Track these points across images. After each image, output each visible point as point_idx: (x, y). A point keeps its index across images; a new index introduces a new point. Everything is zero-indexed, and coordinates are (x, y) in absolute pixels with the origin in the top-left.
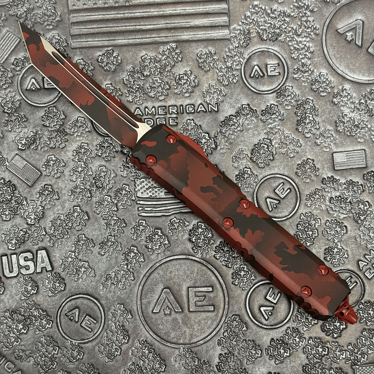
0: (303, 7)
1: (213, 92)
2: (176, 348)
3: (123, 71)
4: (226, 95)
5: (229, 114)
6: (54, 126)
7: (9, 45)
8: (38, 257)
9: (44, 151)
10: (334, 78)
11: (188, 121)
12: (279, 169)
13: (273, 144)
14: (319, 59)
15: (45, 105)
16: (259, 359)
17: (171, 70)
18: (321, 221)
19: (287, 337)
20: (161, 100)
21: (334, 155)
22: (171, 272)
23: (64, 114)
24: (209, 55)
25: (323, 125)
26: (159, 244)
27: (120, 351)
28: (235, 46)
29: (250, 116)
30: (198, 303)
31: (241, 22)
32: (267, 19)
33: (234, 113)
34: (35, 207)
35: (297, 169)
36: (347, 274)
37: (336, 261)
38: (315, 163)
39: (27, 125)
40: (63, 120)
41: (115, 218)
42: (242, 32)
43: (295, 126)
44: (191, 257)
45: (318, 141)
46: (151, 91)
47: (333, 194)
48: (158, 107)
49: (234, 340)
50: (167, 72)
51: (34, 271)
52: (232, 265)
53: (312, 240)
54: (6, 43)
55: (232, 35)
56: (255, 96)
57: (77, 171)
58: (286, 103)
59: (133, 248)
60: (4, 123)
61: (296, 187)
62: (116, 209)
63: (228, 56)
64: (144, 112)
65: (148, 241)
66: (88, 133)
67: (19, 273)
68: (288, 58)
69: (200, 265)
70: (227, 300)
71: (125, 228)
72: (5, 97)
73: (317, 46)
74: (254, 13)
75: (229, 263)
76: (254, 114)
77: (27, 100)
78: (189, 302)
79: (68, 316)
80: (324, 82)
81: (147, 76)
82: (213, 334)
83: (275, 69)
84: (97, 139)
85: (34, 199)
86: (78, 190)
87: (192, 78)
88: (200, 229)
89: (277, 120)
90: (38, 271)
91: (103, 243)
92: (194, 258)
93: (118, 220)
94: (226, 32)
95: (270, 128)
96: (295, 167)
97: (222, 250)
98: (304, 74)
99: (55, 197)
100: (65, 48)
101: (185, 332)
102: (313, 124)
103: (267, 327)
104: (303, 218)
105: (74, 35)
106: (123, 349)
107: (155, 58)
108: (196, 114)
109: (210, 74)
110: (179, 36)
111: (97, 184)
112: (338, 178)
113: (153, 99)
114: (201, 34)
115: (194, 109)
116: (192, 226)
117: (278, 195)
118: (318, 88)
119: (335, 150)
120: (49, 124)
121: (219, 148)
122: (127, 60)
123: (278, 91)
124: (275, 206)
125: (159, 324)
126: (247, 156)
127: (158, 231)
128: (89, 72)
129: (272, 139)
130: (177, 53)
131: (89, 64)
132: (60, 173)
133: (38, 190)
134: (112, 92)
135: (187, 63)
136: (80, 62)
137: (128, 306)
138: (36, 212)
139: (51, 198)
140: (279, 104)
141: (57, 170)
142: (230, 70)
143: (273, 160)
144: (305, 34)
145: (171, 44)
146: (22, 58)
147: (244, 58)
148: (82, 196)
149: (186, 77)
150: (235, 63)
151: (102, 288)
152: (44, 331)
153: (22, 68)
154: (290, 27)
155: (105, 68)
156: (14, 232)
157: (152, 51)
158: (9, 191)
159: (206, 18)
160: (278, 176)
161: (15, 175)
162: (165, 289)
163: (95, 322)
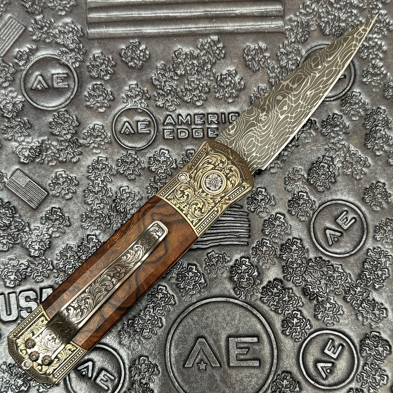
3: (152, 68)
6: (65, 134)
7: (11, 34)
9: (52, 166)
12: (342, 194)
13: (335, 163)
15: (54, 109)
17: (211, 68)
18: (392, 259)
20: (198, 106)
22: (207, 317)
23: (77, 120)
24: (258, 52)
26: (193, 283)
28: (291, 41)
29: (307, 127)
30: (240, 356)
31: (299, 11)
32: (330, 10)
34: (40, 234)
35: (364, 194)
38: (387, 187)
39: (31, 133)
40: (76, 128)
42: (299, 25)
43: (363, 141)
44: (232, 300)
45: (390, 161)
46: (186, 94)
48: (195, 115)
50: (206, 71)
52: (282, 310)
53: (382, 282)
54: (9, 32)
55: (287, 27)
57: (93, 191)
58: (352, 112)
59: (162, 287)
60: (3, 130)
61: (362, 216)
63: (282, 53)
64: (176, 121)
65: (180, 280)
66: (107, 146)
67: (18, 317)
68: (355, 58)
69: (242, 310)
72: (5, 98)
73: (391, 44)
74: (314, 2)
75: (278, 307)
76: (312, 126)
77: (32, 102)
78: (229, 355)
81: (181, 76)
84: (118, 152)
85: (39, 225)
86: (95, 215)
87: (237, 79)
88: (244, 266)
89: (341, 133)
92: (236, 301)
94: (280, 23)
95: (333, 143)
96: (362, 191)
97: (270, 292)
98: (375, 77)
99: (64, 223)
100: (80, 38)
102: (384, 140)
103: (325, 388)
104: (371, 255)
105: (91, 23)
107: (191, 54)
109: (260, 74)
110: (221, 27)
111: (118, 208)
113: (188, 105)
114: (249, 26)
116: (233, 261)
117: (340, 226)
118: (391, 95)
120: (59, 132)
122: (157, 55)
123: (343, 98)
124: (336, 239)
125: (192, 382)
126: (302, 177)
127: (192, 267)
128: (109, 69)
129: (334, 156)
130: (219, 48)
131: (109, 59)
132: (71, 193)
133: (44, 213)
134: (138, 95)
135: (231, 60)
136: (98, 57)
137: (155, 359)
138: (42, 241)
139: (59, 224)
140: (344, 113)
141: (68, 189)
142: (284, 70)
143: (336, 182)
144: (376, 30)
145: (212, 37)
146: (28, 51)
147: (302, 57)
148: (99, 222)
149: (230, 78)
150: (290, 62)
151: (122, 337)
152: (49, 389)
153: (27, 62)
154: (358, 21)
155: (130, 64)
156: (13, 266)
157: (187, 44)
158: (8, 215)
159: (256, 6)
160: (340, 202)
161: (16, 194)
162: (199, 339)
163: (113, 378)
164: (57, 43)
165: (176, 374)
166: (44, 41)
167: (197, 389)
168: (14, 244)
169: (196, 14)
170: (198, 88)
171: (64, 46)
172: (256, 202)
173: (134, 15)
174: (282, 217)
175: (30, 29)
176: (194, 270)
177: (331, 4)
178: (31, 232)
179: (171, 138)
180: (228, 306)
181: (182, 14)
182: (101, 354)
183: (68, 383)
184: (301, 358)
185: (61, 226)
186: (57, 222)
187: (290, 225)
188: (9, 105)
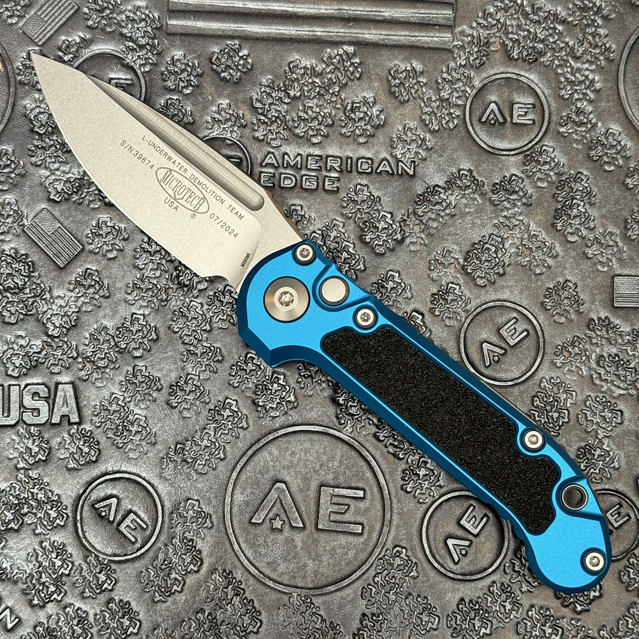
0: (592, 8)
1: (409, 141)
2: (284, 593)
3: (254, 84)
4: (431, 148)
5: (433, 183)
7: (57, 14)
8: (58, 396)
9: (94, 209)
10: (632, 140)
11: (359, 187)
12: (512, 292)
13: (507, 246)
14: (608, 104)
16: (432, 632)
17: (339, 92)
18: (576, 396)
19: (490, 599)
20: (314, 144)
21: (616, 279)
22: (293, 454)
24: (411, 74)
25: (602, 222)
26: (278, 401)
27: (181, 585)
28: (460, 63)
29: (471, 190)
30: (336, 515)
31: (476, 21)
32: (524, 23)
33: (441, 183)
34: (64, 305)
35: (545, 296)
36: (615, 500)
37: (597, 471)
38: (579, 289)
39: (70, 159)
41: (205, 344)
42: (475, 41)
43: (550, 217)
45: (589, 252)
46: (299, 125)
47: (606, 349)
48: (308, 156)
49: (392, 592)
50: (331, 95)
51: (48, 420)
52: (405, 454)
53: (557, 428)
54: (54, 11)
55: (456, 43)
56: (484, 157)
57: (148, 251)
58: (539, 175)
59: (231, 401)
60: (30, 150)
61: (538, 328)
62: (208, 328)
63: (444, 79)
65: (259, 393)
67: (19, 421)
68: (552, 96)
69: (346, 448)
70: (388, 516)
71: (220, 365)
72: (38, 105)
73: (608, 81)
74: (501, 9)
75: (398, 450)
76: (478, 189)
78: (318, 512)
79: (96, 509)
80: (612, 147)
81: (295, 98)
82: (354, 577)
83: (526, 113)
85: (64, 291)
86: (146, 286)
89: (519, 204)
90: (53, 421)
91: (177, 386)
92: (338, 434)
93: (209, 348)
94: (447, 36)
95: (505, 217)
96: (543, 292)
98: (579, 127)
99: (101, 293)
100: (155, 31)
101: (305, 565)
102: (583, 220)
103: (455, 577)
104: (545, 386)
105: (173, 11)
106: (188, 581)
107: (313, 68)
108: (375, 176)
109: (409, 107)
112: (617, 321)
113: (300, 140)
115: (372, 168)
117: (505, 340)
118: (600, 156)
119: (619, 272)
121: (408, 240)
122: (263, 66)
123: (528, 153)
124: (496, 359)
125: (259, 545)
126: (456, 262)
127: (279, 376)
128: (192, 78)
129: (505, 236)
130: (354, 63)
131: (194, 64)
132: (117, 250)
133: (74, 275)
134: (229, 120)
135: (370, 83)
136: (178, 60)
137: (208, 504)
138: (66, 315)
139: (94, 293)
140: (526, 175)
141: (112, 244)
142: (444, 104)
143: (504, 274)
144: (589, 57)
145: (345, 47)
146: (78, 40)
147: (472, 87)
148: (152, 296)
149: (365, 108)
150: (455, 94)
151: (164, 467)
152: (50, 530)
153: (75, 57)
154: (563, 42)
155: (223, 75)
156: (21, 346)
157: (309, 54)
158: (23, 273)
159: (414, 9)
160: (509, 304)
161: (37, 244)
162: (277, 484)
163: (145, 526)
164: (122, 35)
165: (237, 531)
166: (103, 30)
167: (265, 555)
168: (26, 315)
169: (327, 12)
170: (316, 118)
171: (131, 39)
172: (383, 291)
173: (236, 5)
174: (420, 317)
175: (86, 10)
176: (281, 382)
177: (526, 15)
178: (52, 301)
179: (269, 185)
180: (326, 440)
181: (306, 10)
182: (131, 489)
183: (79, 525)
184: (424, 529)
185: (97, 296)
186: (92, 290)
187: (430, 330)
188: (42, 116)
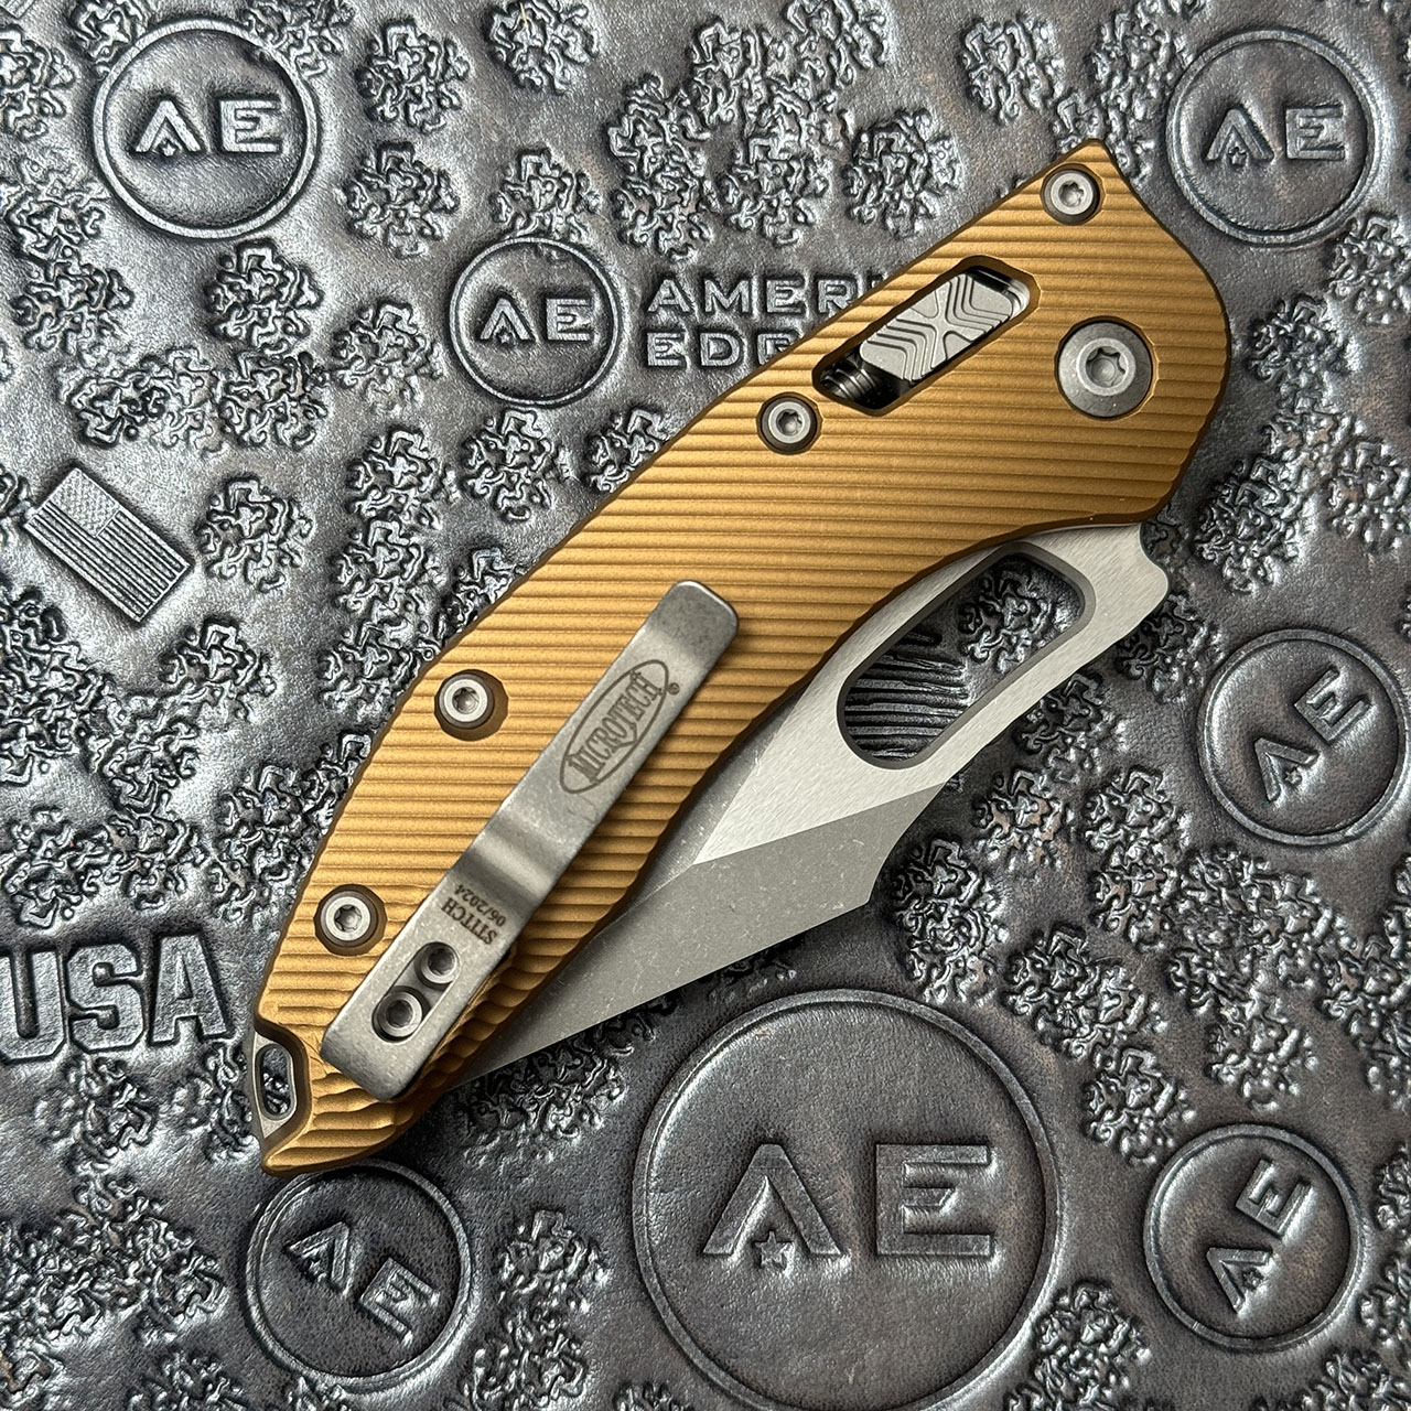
3: (607, 93)
6: (262, 336)
8: (163, 968)
15: (221, 234)
17: (834, 103)
19: (1327, 1393)
23: (313, 283)
24: (1019, 45)
28: (1143, 9)
35: (1404, 606)
43: (1403, 403)
46: (736, 197)
48: (767, 278)
50: (815, 111)
51: (141, 1035)
52: (1084, 1044)
57: (365, 562)
58: (1367, 293)
60: (17, 308)
61: (1393, 692)
63: (1107, 53)
67: (63, 1043)
69: (933, 1041)
75: (1068, 1033)
77: (134, 205)
78: (876, 1213)
79: (294, 1257)
81: (719, 125)
83: (1320, 130)
84: (468, 413)
86: (370, 655)
88: (940, 869)
90: (156, 1039)
92: (909, 1006)
95: (1289, 408)
96: (1394, 595)
97: (1037, 970)
99: (253, 684)
103: (1237, 1344)
107: (761, 42)
113: (744, 240)
116: (901, 852)
122: (629, 44)
123: (1335, 236)
124: (1293, 777)
126: (1172, 536)
128: (442, 87)
129: (1292, 459)
130: (869, 23)
131: (441, 47)
132: (284, 565)
133: (175, 642)
134: (551, 194)
135: (914, 73)
136: (400, 38)
138: (161, 749)
139: (234, 686)
140: (1334, 296)
142: (1111, 121)
147: (1180, 71)
148: (389, 682)
155: (522, 72)
157: (746, 5)
158: (33, 644)
161: (64, 564)
162: (763, 1147)
163: (426, 1289)
165: (670, 1280)
168: (53, 757)
170: (781, 176)
172: (993, 623)
174: (1093, 685)
179: (672, 363)
185: (241, 694)
